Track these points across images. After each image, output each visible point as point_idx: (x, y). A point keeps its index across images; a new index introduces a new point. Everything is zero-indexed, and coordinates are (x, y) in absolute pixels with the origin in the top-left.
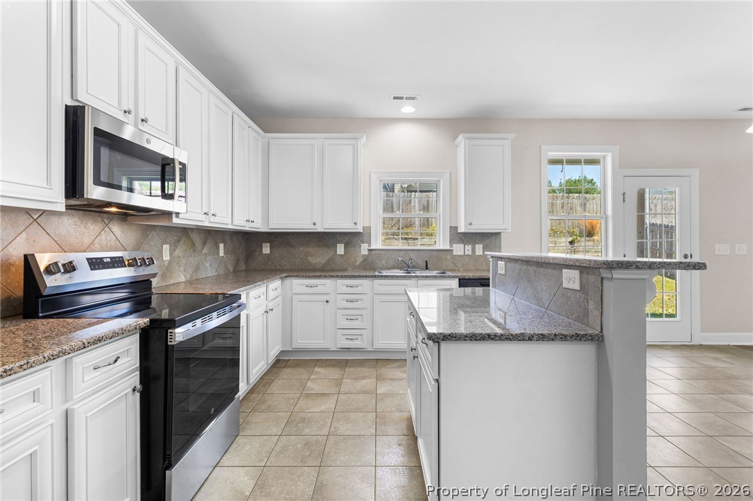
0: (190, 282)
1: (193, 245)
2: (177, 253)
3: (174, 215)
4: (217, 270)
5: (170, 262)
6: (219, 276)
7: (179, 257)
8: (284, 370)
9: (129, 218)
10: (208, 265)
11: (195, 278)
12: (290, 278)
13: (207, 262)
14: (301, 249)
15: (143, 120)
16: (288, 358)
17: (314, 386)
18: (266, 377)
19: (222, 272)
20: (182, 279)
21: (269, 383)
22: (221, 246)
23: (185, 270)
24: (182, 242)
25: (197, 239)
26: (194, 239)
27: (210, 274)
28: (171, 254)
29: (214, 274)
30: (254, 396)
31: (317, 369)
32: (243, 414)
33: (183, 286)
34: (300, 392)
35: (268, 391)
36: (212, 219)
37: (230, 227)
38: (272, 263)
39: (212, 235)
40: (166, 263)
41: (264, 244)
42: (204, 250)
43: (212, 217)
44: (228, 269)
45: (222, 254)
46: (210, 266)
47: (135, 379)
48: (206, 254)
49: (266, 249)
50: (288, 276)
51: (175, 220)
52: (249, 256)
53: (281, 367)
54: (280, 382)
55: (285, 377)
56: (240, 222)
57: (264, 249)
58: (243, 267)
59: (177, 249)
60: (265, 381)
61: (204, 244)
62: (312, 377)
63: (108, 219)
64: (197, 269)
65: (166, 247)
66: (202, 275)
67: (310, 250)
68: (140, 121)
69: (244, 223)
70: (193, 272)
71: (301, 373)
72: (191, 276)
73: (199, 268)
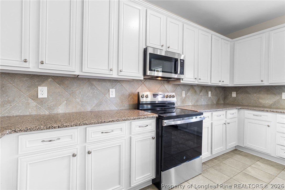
0: (194, 106)
1: (195, 91)
2: (188, 94)
3: (181, 80)
4: (207, 102)
5: (185, 98)
6: (208, 105)
7: (189, 96)
8: (237, 155)
9: (170, 82)
10: (202, 100)
11: (196, 104)
12: (243, 109)
13: (202, 99)
14: (255, 95)
15: (168, 47)
16: (243, 151)
17: (251, 171)
18: (226, 155)
19: (210, 103)
20: (191, 104)
21: (226, 159)
22: (210, 93)
23: (191, 101)
24: (190, 90)
25: (197, 89)
26: (196, 90)
27: (203, 104)
28: (186, 95)
29: (205, 104)
30: (216, 161)
31: (258, 163)
32: (207, 166)
33: (191, 107)
34: (241, 170)
35: (223, 162)
36: (199, 81)
37: (210, 84)
38: (237, 101)
39: (204, 88)
40: (184, 98)
41: (233, 92)
42: (201, 94)
43: (199, 80)
44: (213, 102)
45: (210, 95)
46: (204, 100)
47: (154, 134)
48: (202, 95)
49: (234, 95)
50: (242, 108)
51: (182, 81)
52: (225, 98)
53: (236, 153)
54: (232, 160)
55: (236, 159)
56: (216, 81)
57: (233, 94)
58: (222, 102)
59: (188, 93)
60: (224, 156)
61: (201, 91)
62: (253, 166)
63: (163, 82)
64: (197, 101)
65: (184, 92)
66: (199, 103)
67: (261, 96)
68: (167, 48)
69: (218, 82)
70: (195, 102)
71: (247, 161)
72: (194, 104)
73: (198, 101)
